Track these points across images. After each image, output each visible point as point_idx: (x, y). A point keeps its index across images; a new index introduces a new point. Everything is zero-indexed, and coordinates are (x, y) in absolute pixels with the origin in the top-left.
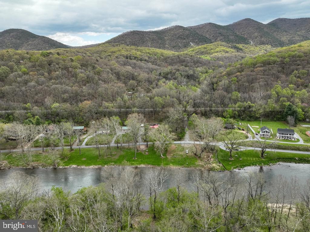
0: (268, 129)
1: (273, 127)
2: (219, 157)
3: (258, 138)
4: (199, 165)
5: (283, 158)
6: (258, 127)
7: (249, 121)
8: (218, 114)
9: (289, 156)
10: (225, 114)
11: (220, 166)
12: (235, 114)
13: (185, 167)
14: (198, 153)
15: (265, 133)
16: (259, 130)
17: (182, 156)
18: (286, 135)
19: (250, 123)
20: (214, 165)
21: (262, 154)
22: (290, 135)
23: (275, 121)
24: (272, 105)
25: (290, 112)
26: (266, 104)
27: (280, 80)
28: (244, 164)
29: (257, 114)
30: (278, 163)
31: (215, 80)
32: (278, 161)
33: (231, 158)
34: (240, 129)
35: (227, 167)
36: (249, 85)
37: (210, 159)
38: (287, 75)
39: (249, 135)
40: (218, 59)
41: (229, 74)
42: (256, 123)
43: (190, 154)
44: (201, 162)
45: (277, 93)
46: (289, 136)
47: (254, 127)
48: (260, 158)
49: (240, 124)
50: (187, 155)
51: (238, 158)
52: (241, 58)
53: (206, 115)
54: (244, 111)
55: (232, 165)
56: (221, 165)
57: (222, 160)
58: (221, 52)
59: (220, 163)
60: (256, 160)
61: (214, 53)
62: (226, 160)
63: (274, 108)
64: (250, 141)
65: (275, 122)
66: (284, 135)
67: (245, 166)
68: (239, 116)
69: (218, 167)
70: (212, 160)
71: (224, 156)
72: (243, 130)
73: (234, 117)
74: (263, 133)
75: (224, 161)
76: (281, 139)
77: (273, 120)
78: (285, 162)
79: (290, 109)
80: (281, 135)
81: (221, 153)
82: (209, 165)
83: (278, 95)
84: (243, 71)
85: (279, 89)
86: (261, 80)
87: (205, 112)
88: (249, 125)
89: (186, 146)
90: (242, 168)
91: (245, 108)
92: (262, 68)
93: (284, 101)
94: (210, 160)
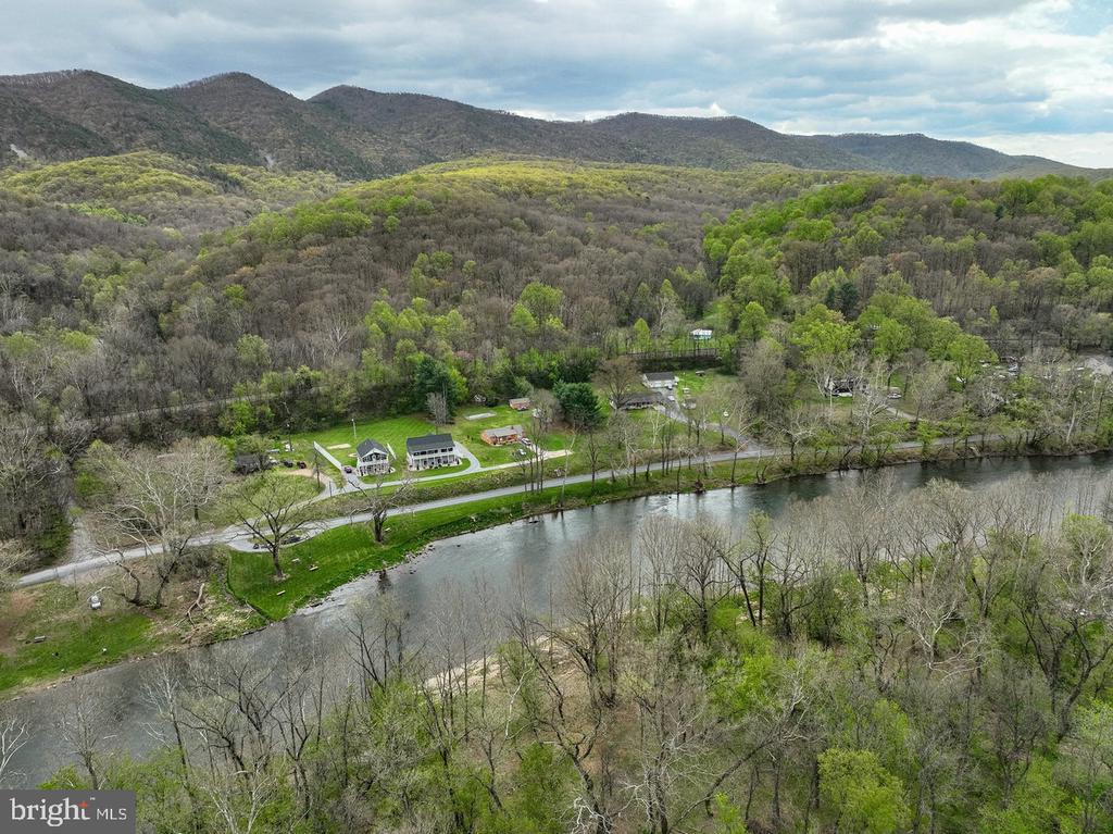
0: (380, 447)
1: (392, 439)
2: (236, 584)
3: (355, 483)
4: (158, 641)
5: (439, 527)
6: (347, 446)
7: (314, 430)
8: (198, 427)
9: (452, 515)
10: (223, 422)
11: (244, 615)
12: (262, 414)
13: (98, 666)
14: (148, 594)
15: (374, 462)
16: (351, 455)
17: (74, 626)
18: (434, 455)
19: (321, 436)
20: (222, 618)
21: (378, 531)
22: (443, 451)
23: (394, 417)
24: (378, 368)
25: (429, 381)
26: (358, 366)
27: (385, 286)
28: (328, 581)
29: (337, 404)
30: (427, 546)
31: (157, 299)
32: (428, 540)
33: (280, 575)
34: (290, 466)
35: (271, 611)
36: (293, 308)
37: (202, 601)
38: (403, 267)
39: (325, 479)
40: (154, 217)
41: (211, 274)
42: (338, 433)
43: (112, 606)
44: (167, 625)
45: (384, 327)
46: (440, 454)
47: (334, 449)
48: (372, 544)
49: (288, 446)
50: (99, 614)
51: (302, 567)
52: (244, 215)
53: (148, 436)
54: (291, 401)
55: (287, 597)
56: (248, 610)
57: (246, 591)
58: (161, 189)
59: (242, 604)
60: (362, 556)
61: (131, 194)
62: (264, 587)
63: (384, 375)
64: (332, 497)
65: (395, 420)
66: (427, 456)
67: (332, 586)
68: (278, 420)
69: (240, 621)
70: (210, 601)
71: (254, 576)
72: (302, 466)
73: (261, 427)
74: (367, 464)
75: (254, 591)
76: (421, 469)
77: (388, 415)
78: (447, 536)
79: (430, 374)
80: (421, 457)
81: (240, 568)
82: (201, 625)
83: (389, 335)
84: (258, 260)
85: (387, 313)
86: (327, 288)
87: (146, 426)
88: (317, 446)
89: (85, 580)
90: (323, 596)
91: (292, 388)
92: (323, 248)
93: (409, 351)
94: (200, 606)
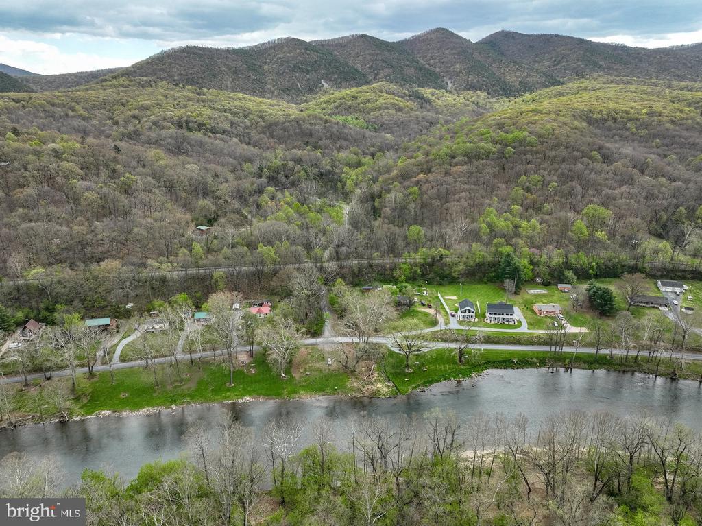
0: (472, 307)
1: (481, 297)
2: (388, 369)
3: (454, 325)
4: (352, 389)
5: (494, 362)
6: (455, 298)
8: (386, 277)
9: (503, 356)
10: (396, 273)
11: (389, 387)
12: (415, 272)
13: (327, 394)
14: (351, 364)
15: (467, 314)
16: (456, 305)
17: (320, 371)
18: (501, 316)
20: (379, 385)
21: (460, 358)
22: (507, 315)
25: (508, 268)
27: (496, 196)
28: (430, 379)
29: (454, 272)
30: (485, 372)
31: (376, 188)
32: (486, 368)
33: (408, 370)
34: (424, 305)
35: (402, 388)
37: (372, 374)
40: (381, 126)
41: (404, 176)
42: (451, 288)
44: (357, 382)
45: (490, 225)
46: (505, 317)
48: (456, 363)
49: (425, 292)
51: (419, 368)
54: (431, 265)
55: (409, 383)
56: (391, 385)
57: (391, 374)
58: (387, 108)
59: (389, 381)
60: (450, 368)
61: (372, 111)
62: (400, 374)
63: (483, 257)
65: (486, 286)
66: (497, 316)
67: (431, 382)
68: (423, 275)
69: (386, 389)
70: (375, 375)
71: (397, 366)
72: (430, 307)
73: (412, 279)
74: (463, 314)
75: (396, 375)
76: (492, 322)
78: (497, 367)
79: (509, 264)
80: (493, 316)
81: (391, 360)
82: (370, 387)
83: (492, 231)
84: (429, 171)
85: (493, 217)
86: (463, 194)
87: (360, 270)
89: (327, 348)
90: (426, 387)
91: (433, 258)
92: (465, 167)
93: (501, 245)
94: (371, 376)
